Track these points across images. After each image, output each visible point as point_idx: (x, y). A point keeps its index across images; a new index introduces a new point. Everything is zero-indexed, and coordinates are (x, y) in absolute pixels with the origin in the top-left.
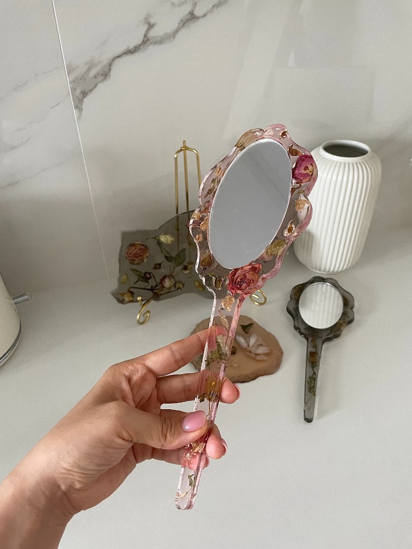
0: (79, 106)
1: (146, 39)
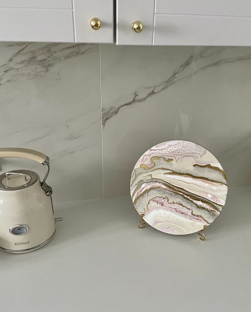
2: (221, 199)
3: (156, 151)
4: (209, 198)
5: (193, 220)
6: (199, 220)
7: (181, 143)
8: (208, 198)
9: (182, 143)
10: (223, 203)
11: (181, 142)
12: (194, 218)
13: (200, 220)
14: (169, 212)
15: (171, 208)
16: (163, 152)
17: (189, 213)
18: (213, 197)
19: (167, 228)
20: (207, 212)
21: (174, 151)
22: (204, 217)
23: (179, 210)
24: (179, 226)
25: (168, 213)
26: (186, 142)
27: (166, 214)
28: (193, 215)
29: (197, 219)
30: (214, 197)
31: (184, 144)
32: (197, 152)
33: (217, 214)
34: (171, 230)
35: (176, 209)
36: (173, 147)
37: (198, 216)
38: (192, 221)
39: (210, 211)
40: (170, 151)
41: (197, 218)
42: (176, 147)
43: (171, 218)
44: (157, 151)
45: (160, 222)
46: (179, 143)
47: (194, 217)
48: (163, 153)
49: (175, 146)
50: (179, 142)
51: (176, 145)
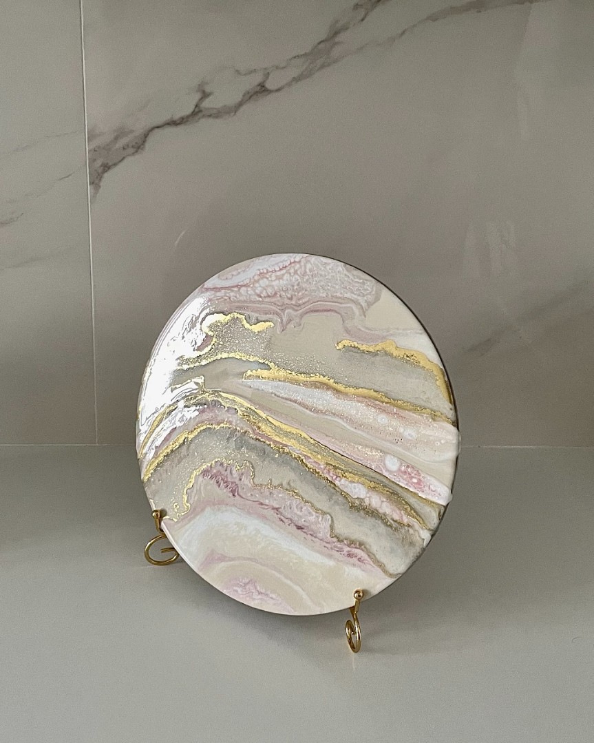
0: (96, 182)
1: (197, 110)
2: (433, 480)
3: (218, 294)
4: (390, 472)
5: (335, 559)
6: (355, 560)
7: (299, 262)
8: (387, 470)
9: (302, 264)
10: (440, 493)
11: (297, 260)
12: (340, 550)
13: (359, 559)
14: (256, 522)
15: (262, 504)
16: (241, 295)
17: (323, 527)
18: (403, 468)
19: (246, 584)
20: (382, 529)
21: (276, 294)
22: (374, 549)
23: (289, 516)
24: (287, 577)
25: (253, 524)
26: (313, 259)
27: (246, 530)
28: (335, 540)
29: (349, 555)
30: (409, 470)
31: (309, 266)
32: (348, 295)
33: (418, 538)
34: (260, 593)
35: (277, 509)
36: (273, 278)
37: (352, 543)
38: (332, 563)
39: (394, 525)
40: (264, 294)
41: (349, 549)
42: (282, 278)
43: (260, 547)
44: (223, 291)
45: (223, 558)
46: (291, 263)
47: (339, 545)
48: (242, 298)
49: (278, 273)
50: (292, 261)
51: (284, 271)
